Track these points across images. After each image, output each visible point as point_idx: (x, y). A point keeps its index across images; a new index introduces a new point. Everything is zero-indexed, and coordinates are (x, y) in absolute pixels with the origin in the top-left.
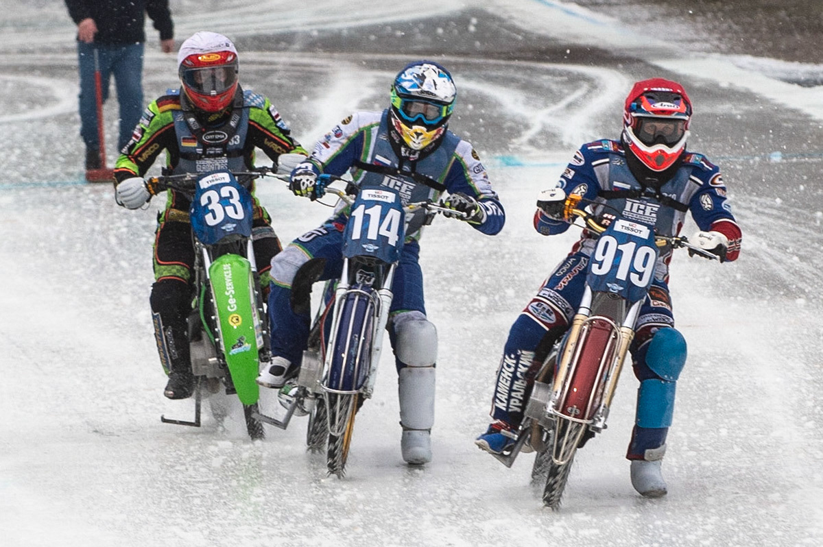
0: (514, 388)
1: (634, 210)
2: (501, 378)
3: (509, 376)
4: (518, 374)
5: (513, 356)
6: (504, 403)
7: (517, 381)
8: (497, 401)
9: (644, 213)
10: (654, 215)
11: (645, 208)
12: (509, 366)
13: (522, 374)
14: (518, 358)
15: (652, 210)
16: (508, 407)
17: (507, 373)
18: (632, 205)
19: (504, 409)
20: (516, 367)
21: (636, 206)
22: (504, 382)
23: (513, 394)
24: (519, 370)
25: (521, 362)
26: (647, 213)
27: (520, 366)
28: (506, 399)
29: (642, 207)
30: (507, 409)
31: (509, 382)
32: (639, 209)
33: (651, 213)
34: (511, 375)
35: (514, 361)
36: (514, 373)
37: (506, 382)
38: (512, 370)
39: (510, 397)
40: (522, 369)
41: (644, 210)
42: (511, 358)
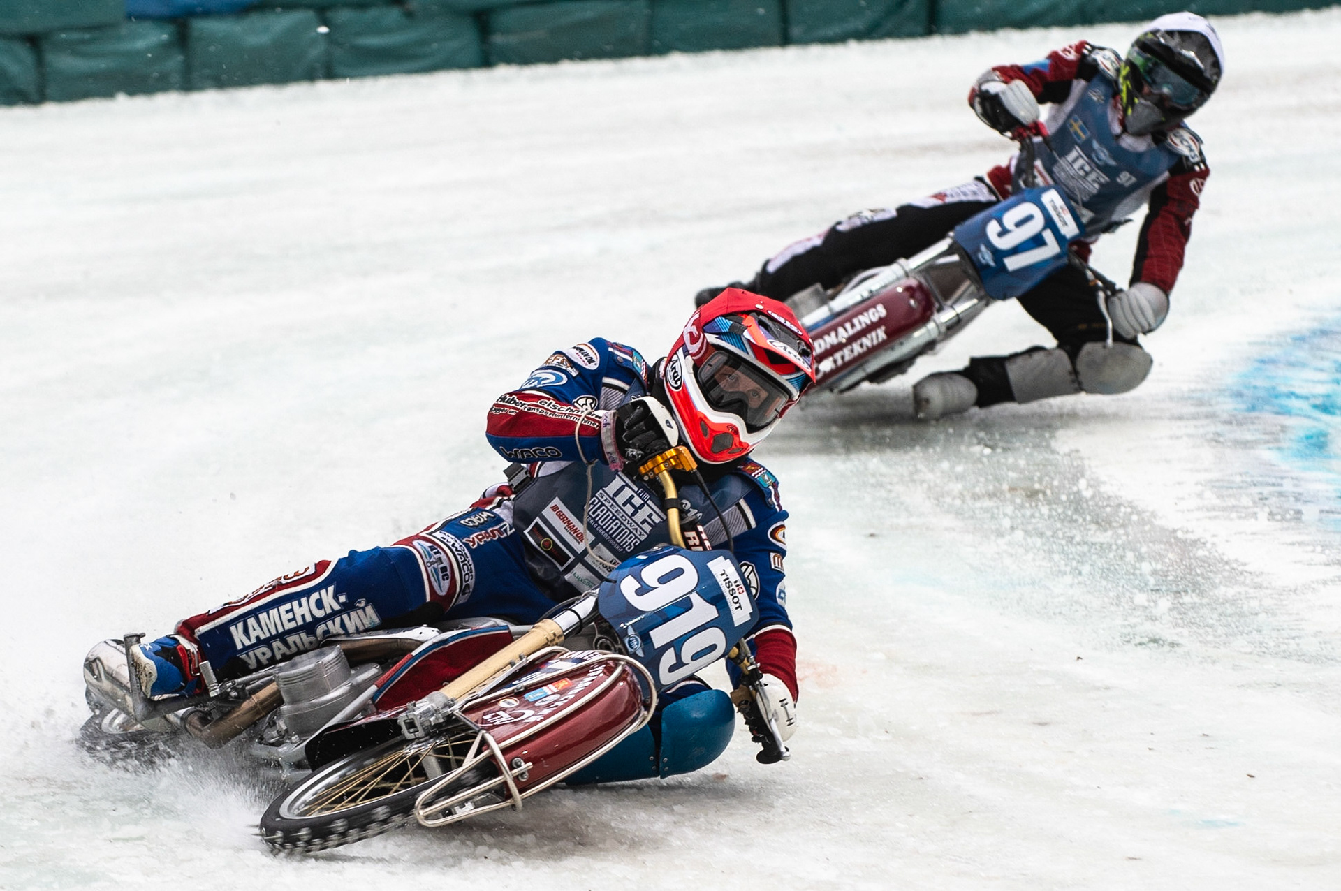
0: (290, 639)
1: (621, 499)
2: (288, 606)
3: (303, 616)
4: (321, 629)
5: (342, 599)
6: (249, 638)
7: (308, 634)
8: (240, 625)
9: (634, 514)
10: (647, 528)
11: (641, 506)
12: (319, 604)
13: (326, 632)
14: (348, 608)
15: (650, 516)
16: (246, 648)
17: (304, 610)
18: (622, 488)
19: (240, 647)
20: (331, 616)
21: (627, 493)
22: (286, 617)
23: (277, 644)
24: (330, 623)
25: (345, 617)
26: (639, 517)
27: (337, 620)
28: (258, 638)
29: (637, 501)
30: (242, 651)
31: (293, 625)
32: (629, 501)
33: (644, 521)
34: (309, 619)
35: (337, 607)
36: (317, 621)
37: (290, 621)
38: (320, 614)
39: (267, 642)
40: (334, 627)
41: (637, 509)
42: (336, 597)
